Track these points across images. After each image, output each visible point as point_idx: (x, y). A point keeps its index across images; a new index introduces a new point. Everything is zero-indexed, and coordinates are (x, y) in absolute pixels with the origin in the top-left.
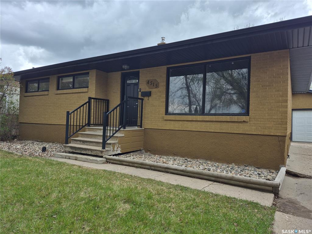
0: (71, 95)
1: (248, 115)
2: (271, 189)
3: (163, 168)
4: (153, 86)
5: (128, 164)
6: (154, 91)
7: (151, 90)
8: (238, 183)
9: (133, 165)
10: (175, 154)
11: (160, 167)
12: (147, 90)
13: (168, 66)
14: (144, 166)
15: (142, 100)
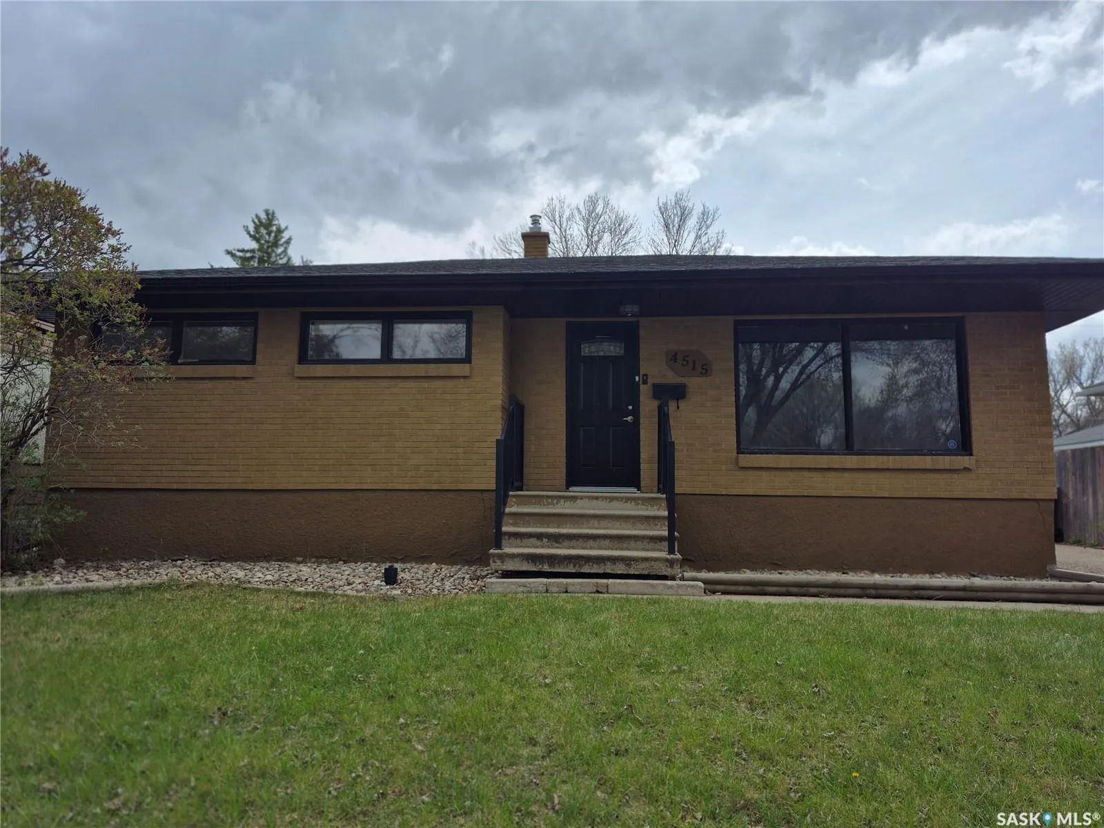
1: (971, 455)
4: (694, 369)
7: (683, 380)
10: (777, 565)
12: (671, 378)
13: (738, 318)
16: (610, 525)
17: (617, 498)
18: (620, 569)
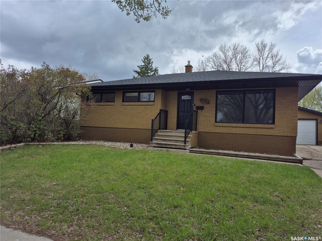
0: (138, 106)
1: (274, 124)
2: (299, 161)
3: (234, 154)
4: (206, 102)
5: (207, 153)
6: (206, 106)
7: (203, 105)
8: (281, 160)
9: (211, 153)
11: (232, 154)
12: (200, 105)
13: (217, 90)
14: (220, 154)
15: (197, 112)
16: (177, 138)
17: (180, 132)
18: (174, 147)
